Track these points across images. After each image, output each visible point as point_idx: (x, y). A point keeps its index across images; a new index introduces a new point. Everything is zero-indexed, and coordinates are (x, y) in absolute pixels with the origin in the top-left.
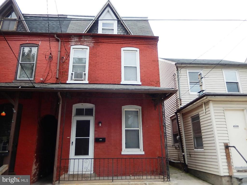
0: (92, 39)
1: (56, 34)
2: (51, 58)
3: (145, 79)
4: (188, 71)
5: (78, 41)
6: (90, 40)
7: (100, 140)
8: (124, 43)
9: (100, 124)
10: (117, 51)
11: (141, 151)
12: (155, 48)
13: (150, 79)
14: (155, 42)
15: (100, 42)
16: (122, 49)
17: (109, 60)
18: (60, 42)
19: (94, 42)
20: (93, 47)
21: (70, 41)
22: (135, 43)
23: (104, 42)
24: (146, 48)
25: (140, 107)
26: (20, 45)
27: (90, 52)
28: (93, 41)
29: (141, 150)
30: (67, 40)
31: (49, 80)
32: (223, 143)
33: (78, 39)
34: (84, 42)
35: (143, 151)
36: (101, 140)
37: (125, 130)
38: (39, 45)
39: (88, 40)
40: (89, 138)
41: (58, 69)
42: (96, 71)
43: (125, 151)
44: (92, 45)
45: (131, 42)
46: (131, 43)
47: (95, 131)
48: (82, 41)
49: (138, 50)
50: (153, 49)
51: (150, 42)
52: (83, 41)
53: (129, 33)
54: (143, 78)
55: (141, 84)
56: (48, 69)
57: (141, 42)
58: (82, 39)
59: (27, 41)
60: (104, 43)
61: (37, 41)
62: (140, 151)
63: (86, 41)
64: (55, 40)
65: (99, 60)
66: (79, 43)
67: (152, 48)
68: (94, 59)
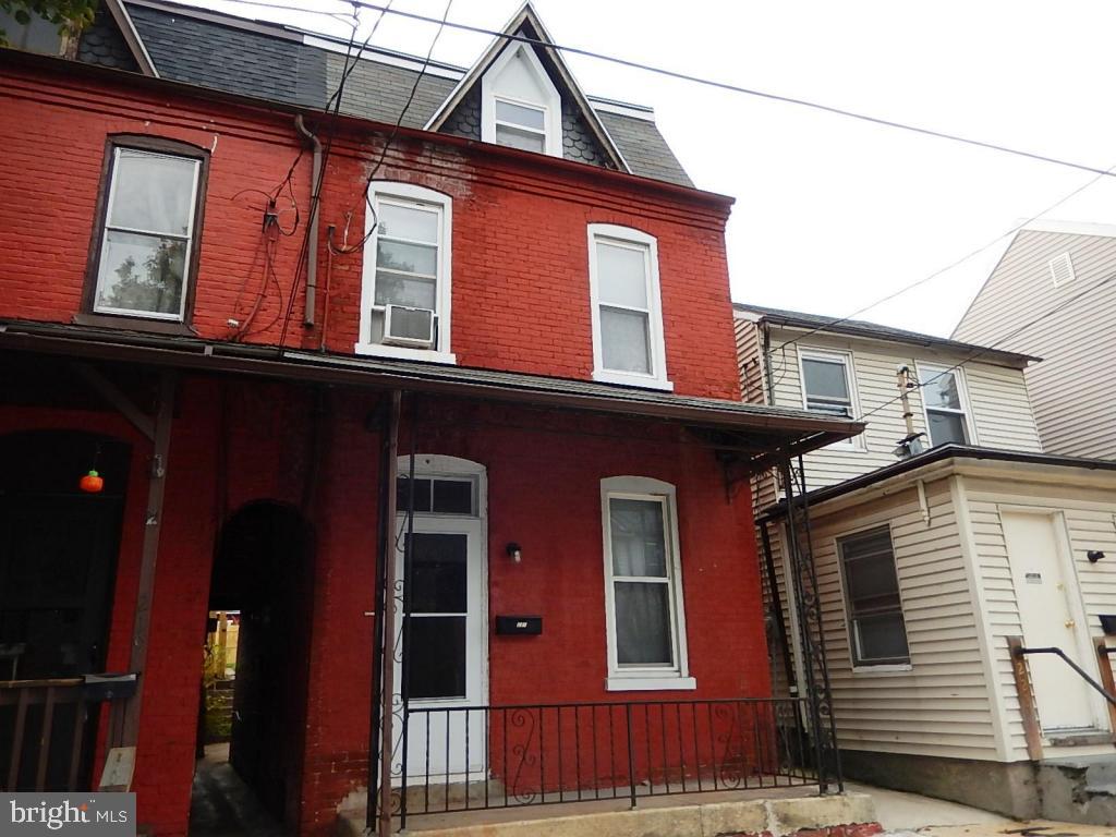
0: (466, 164)
1: (304, 116)
2: (270, 222)
3: (685, 369)
4: (801, 355)
5: (401, 163)
6: (456, 166)
7: (520, 625)
8: (600, 203)
9: (517, 553)
10: (569, 232)
11: (681, 676)
12: (715, 243)
13: (703, 373)
14: (716, 220)
15: (499, 182)
16: (592, 229)
17: (541, 271)
18: (318, 156)
19: (475, 178)
20: (470, 200)
21: (364, 160)
22: (644, 213)
23: (518, 186)
24: (682, 237)
25: (670, 489)
26: (109, 135)
27: (454, 224)
28: (470, 177)
29: (679, 671)
30: (351, 153)
31: (266, 329)
32: (1004, 639)
33: (401, 156)
34: (427, 172)
35: (690, 675)
36: (524, 625)
37: (615, 582)
38: (209, 151)
39: (449, 165)
40: (465, 617)
41: (312, 281)
42: (486, 314)
43: (623, 678)
44: (463, 190)
45: (627, 202)
46: (624, 209)
47: (491, 584)
48: (418, 167)
49: (652, 241)
50: (710, 246)
51: (698, 217)
52: (425, 168)
53: (617, 162)
54: (676, 367)
55: (671, 389)
56: (258, 279)
57: (664, 210)
58: (419, 159)
59: (144, 120)
60: (514, 193)
61: (201, 129)
62: (674, 677)
63: (438, 171)
64: (290, 142)
65: (497, 265)
66: (407, 175)
67: (704, 241)
68: (474, 254)
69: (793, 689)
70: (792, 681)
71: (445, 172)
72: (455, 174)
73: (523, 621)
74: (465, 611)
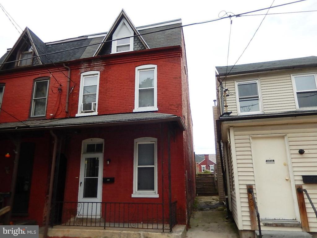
0: (102, 62)
1: (65, 63)
2: (60, 90)
3: (163, 103)
4: (236, 84)
5: (88, 67)
6: (100, 63)
7: (108, 180)
8: (139, 60)
9: (108, 162)
10: (130, 71)
11: (155, 194)
12: (177, 61)
13: (169, 103)
14: (176, 54)
15: (111, 64)
16: (137, 68)
17: (121, 85)
18: (69, 71)
19: (105, 64)
20: (104, 71)
21: (80, 68)
22: (153, 59)
23: (116, 63)
24: (165, 62)
25: (156, 139)
26: (34, 79)
27: (100, 78)
28: (104, 64)
29: (155, 192)
30: (77, 68)
31: (59, 115)
32: (246, 185)
33: (87, 65)
34: (94, 67)
35: (158, 194)
36: (109, 180)
37: (138, 168)
38: (50, 77)
39: (99, 63)
40: (98, 178)
41: (67, 101)
42: (106, 100)
43: (137, 194)
44: (103, 68)
45: (147, 57)
46: (146, 59)
47: (104, 170)
48: (92, 66)
49: (156, 66)
50: (175, 62)
51: (170, 54)
52: (93, 66)
53: (145, 46)
54: (160, 103)
55: (158, 110)
56: (58, 103)
57: (159, 56)
58: (91, 64)
59: (39, 74)
60: (115, 65)
61: (48, 73)
62: (153, 194)
63: (96, 66)
64: (65, 69)
65: (110, 86)
66: (89, 69)
67: (173, 61)
68: (104, 85)
69: (227, 197)
70: (227, 194)
71: (98, 65)
72: (100, 65)
73: (108, 179)
74: (98, 177)
